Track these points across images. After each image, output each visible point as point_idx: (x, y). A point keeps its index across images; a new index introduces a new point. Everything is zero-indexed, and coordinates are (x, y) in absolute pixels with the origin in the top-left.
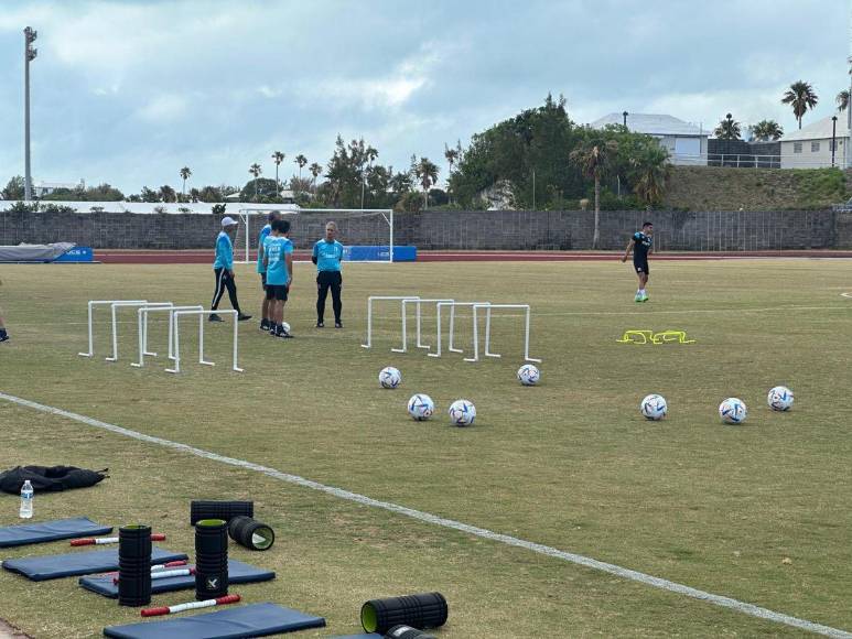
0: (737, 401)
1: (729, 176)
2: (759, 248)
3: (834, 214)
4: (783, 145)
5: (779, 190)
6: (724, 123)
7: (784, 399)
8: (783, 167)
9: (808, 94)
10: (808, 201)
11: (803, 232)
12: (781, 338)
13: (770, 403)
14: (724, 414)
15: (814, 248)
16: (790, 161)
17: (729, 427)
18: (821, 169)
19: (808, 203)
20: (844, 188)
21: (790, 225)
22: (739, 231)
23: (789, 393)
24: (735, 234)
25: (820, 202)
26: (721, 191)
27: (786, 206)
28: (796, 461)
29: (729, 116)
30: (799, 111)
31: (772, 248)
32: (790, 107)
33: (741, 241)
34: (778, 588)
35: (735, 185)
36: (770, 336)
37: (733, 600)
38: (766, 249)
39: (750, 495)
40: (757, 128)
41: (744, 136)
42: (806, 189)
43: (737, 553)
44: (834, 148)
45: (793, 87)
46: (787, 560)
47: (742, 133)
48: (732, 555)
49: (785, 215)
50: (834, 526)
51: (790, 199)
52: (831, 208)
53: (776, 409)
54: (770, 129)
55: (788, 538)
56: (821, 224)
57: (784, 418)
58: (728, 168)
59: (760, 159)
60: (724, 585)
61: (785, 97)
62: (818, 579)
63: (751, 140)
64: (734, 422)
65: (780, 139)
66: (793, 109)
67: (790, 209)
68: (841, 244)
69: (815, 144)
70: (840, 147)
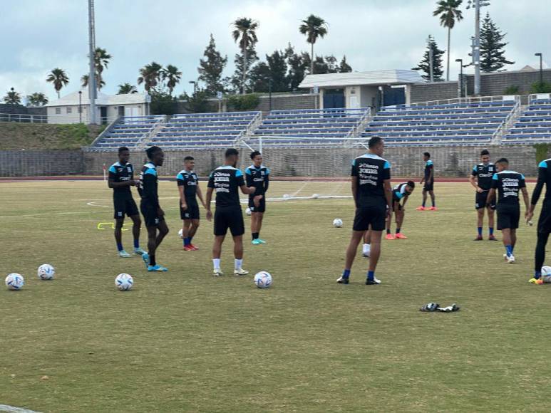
0: (17, 275)
1: (15, 128)
2: (36, 175)
3: (82, 153)
4: (48, 109)
5: (47, 137)
6: (10, 94)
7: (48, 272)
8: (49, 122)
9: (63, 76)
10: (66, 144)
11: (63, 164)
12: (49, 232)
13: (39, 275)
14: (9, 283)
15: (71, 174)
16: (53, 119)
17: (12, 293)
18: (73, 124)
19: (66, 146)
20: (88, 137)
21: (56, 160)
22: (22, 164)
23: (51, 268)
24: (20, 166)
25: (74, 145)
26: (9, 138)
27: (52, 148)
28: (55, 312)
29: (12, 89)
30: (58, 87)
31: (44, 175)
32: (52, 84)
33: (24, 170)
34: (39, 395)
35: (19, 133)
36: (42, 232)
37: (9, 407)
38: (41, 175)
39: (24, 336)
40: (31, 97)
41: (23, 103)
42: (65, 137)
43: (13, 375)
44: (80, 111)
45: (53, 72)
46: (45, 377)
47: (21, 100)
48: (11, 377)
49: (52, 154)
50: (77, 352)
51: (54, 143)
52: (80, 149)
53: (43, 279)
54: (40, 98)
55: (47, 362)
56: (75, 159)
57: (48, 284)
58: (14, 122)
59: (34, 117)
60: (4, 397)
61: (48, 78)
62: (65, 387)
63: (28, 104)
64: (16, 289)
65: (46, 105)
66: (54, 86)
67: (55, 149)
68: (88, 171)
69: (69, 108)
70: (84, 111)
